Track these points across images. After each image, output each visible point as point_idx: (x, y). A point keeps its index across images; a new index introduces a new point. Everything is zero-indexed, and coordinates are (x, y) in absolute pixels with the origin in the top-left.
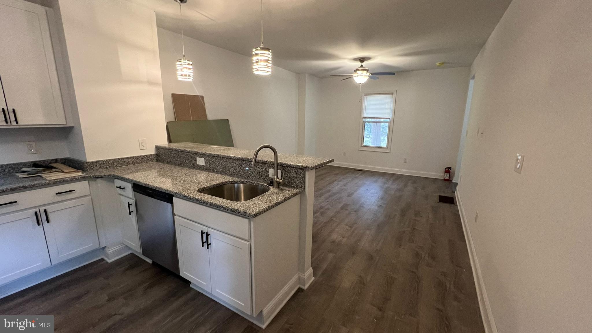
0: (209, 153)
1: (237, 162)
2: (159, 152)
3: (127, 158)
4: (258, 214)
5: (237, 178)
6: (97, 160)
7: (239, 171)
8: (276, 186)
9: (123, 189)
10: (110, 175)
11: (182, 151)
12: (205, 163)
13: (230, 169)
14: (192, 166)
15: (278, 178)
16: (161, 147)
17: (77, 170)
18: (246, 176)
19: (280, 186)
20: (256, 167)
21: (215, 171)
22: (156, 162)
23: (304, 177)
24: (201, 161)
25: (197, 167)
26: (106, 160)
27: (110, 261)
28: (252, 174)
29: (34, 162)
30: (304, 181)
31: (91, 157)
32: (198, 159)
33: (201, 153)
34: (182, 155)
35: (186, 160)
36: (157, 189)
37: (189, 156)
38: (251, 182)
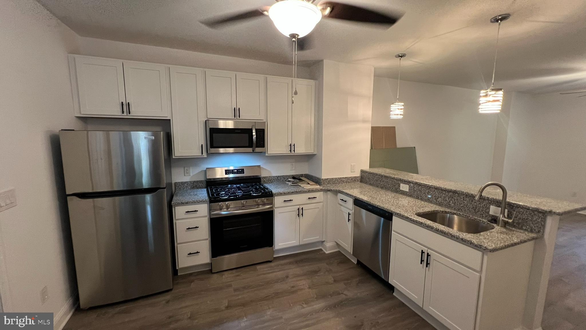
0: (415, 181)
1: (447, 193)
2: (363, 175)
3: (343, 178)
4: (495, 249)
5: (446, 209)
6: (328, 178)
7: (449, 202)
8: (501, 225)
9: (346, 201)
10: (337, 190)
11: (385, 177)
12: (409, 189)
13: (437, 199)
14: (394, 190)
15: (505, 217)
16: (366, 171)
17: (316, 183)
18: (456, 208)
19: (506, 226)
20: (471, 201)
21: (420, 198)
22: (360, 183)
23: (545, 222)
24: (405, 187)
25: (400, 191)
26: (332, 178)
27: (327, 252)
28: (465, 207)
29: (293, 175)
30: (544, 226)
31: (325, 176)
32: (402, 185)
33: (406, 181)
34: (385, 180)
35: (388, 184)
36: (378, 207)
37: (392, 182)
38: (465, 215)
